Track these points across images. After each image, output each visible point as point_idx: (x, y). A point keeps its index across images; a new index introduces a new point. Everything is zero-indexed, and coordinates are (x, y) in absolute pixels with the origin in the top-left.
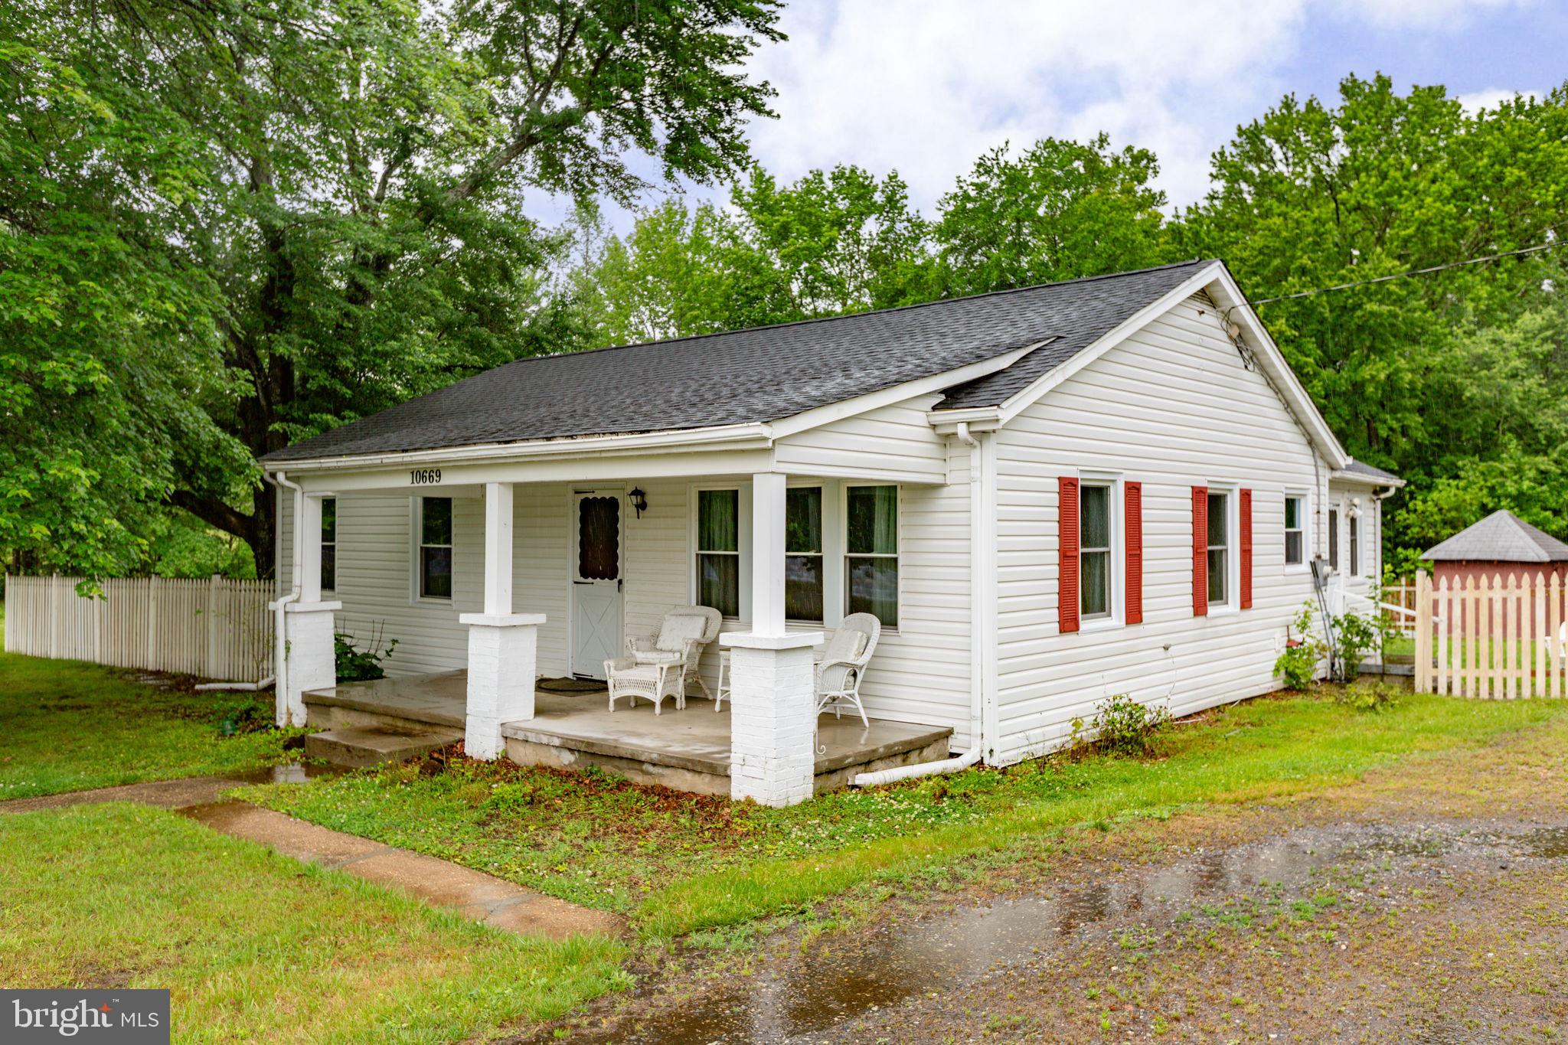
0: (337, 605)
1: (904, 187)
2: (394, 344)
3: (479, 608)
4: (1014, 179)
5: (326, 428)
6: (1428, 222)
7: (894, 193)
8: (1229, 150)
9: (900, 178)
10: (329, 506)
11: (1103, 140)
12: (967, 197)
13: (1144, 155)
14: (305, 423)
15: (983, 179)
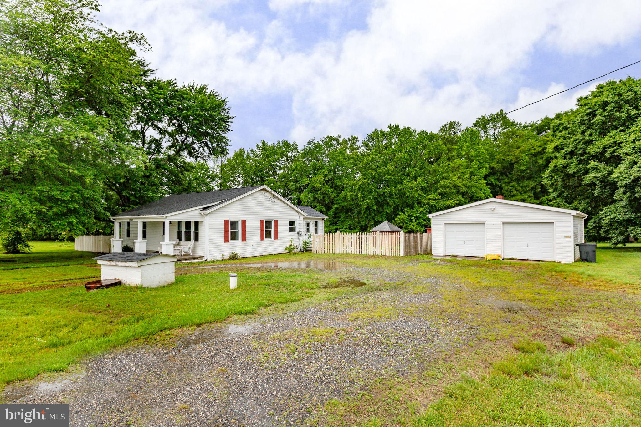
0: (122, 239)
1: (297, 145)
2: (146, 193)
3: (137, 239)
4: (317, 146)
5: (133, 208)
6: (401, 158)
7: (295, 147)
8: (366, 139)
9: (296, 143)
10: (120, 223)
11: (339, 136)
12: (307, 149)
13: (355, 137)
14: (129, 207)
15: (309, 146)
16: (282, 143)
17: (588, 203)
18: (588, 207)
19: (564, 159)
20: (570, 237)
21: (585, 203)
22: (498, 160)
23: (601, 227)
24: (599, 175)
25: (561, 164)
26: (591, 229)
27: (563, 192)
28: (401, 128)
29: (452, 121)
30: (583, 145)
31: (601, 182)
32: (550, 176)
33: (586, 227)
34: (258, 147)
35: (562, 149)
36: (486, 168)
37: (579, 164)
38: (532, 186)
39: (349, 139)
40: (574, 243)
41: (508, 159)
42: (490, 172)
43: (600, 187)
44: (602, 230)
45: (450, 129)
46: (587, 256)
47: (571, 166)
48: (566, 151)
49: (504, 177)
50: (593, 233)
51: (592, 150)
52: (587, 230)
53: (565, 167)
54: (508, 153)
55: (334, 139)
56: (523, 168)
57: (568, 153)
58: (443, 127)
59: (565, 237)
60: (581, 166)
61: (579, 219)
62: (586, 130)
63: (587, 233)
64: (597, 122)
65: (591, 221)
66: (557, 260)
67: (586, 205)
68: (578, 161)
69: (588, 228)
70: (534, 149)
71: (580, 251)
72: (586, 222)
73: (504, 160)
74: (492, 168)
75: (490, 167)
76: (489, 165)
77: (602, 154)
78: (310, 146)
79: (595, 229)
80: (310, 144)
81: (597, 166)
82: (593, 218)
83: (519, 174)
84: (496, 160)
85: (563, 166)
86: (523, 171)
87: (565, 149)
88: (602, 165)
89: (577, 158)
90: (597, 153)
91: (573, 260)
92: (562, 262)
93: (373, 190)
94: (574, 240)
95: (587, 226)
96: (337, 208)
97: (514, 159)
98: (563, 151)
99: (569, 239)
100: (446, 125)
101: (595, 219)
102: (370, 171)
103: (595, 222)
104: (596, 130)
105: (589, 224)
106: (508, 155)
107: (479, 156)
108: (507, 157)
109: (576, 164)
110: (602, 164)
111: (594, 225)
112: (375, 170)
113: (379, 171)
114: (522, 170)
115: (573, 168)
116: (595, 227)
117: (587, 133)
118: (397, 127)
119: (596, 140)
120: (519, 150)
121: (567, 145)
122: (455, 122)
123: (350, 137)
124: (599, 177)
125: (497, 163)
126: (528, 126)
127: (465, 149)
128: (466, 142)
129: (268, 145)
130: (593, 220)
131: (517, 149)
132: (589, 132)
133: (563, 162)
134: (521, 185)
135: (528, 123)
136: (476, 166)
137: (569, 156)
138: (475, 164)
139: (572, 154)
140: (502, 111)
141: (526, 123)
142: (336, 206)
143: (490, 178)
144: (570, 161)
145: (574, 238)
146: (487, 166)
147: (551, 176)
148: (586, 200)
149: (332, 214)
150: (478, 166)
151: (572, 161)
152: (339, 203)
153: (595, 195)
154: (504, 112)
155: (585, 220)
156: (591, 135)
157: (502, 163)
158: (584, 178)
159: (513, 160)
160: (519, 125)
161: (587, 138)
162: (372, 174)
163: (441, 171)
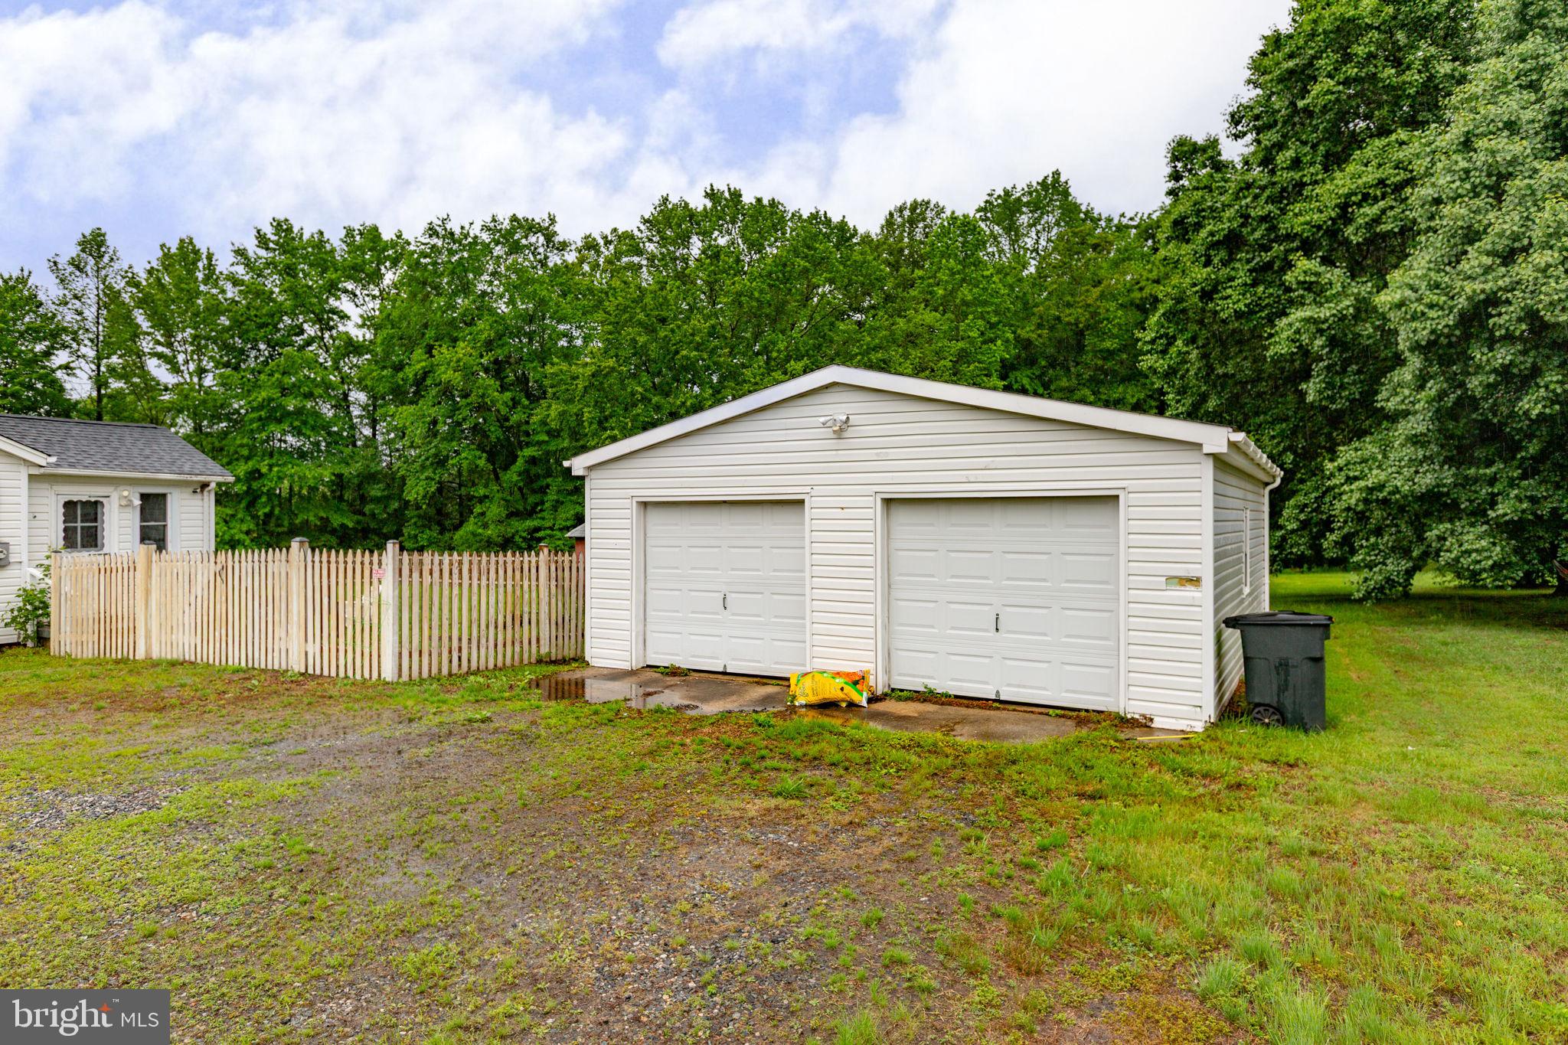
16: (361, 234)
17: (1282, 435)
18: (1285, 450)
19: (1206, 265)
20: (1195, 581)
21: (1273, 437)
22: (1041, 318)
23: (1327, 525)
24: (1324, 312)
25: (1195, 285)
26: (1293, 531)
27: (1204, 398)
28: (748, 199)
29: (919, 200)
30: (1270, 207)
31: (1333, 342)
32: (1161, 337)
33: (1274, 526)
34: (262, 240)
35: (1198, 226)
36: (1007, 341)
37: (1255, 284)
38: (1135, 400)
39: (605, 238)
40: (1217, 611)
41: (1069, 316)
42: (1018, 357)
43: (1328, 368)
44: (1333, 537)
45: (912, 222)
46: (1282, 689)
47: (1229, 291)
48: (1212, 234)
49: (1059, 371)
50: (1300, 546)
51: (1301, 219)
52: (1279, 533)
53: (1207, 295)
54: (1069, 298)
55: (531, 227)
56: (1108, 344)
57: (1218, 242)
58: (891, 214)
59: (1170, 579)
60: (1261, 289)
61: (1250, 487)
62: (1280, 146)
63: (1278, 546)
64: (1321, 102)
65: (1292, 502)
66: (1134, 709)
67: (1279, 444)
68: (1250, 271)
69: (1281, 527)
70: (1141, 289)
71: (1247, 659)
72: (1278, 500)
73: (1058, 318)
74: (1027, 344)
75: (1017, 338)
76: (1014, 332)
77: (1333, 233)
78: (435, 241)
79: (1305, 533)
80: (436, 234)
81: (1318, 274)
82: (1297, 491)
83: (1100, 362)
84: (1035, 320)
85: (1203, 289)
86: (1109, 354)
87: (1209, 228)
88: (1335, 276)
89: (1248, 261)
90: (1319, 227)
91: (1210, 711)
92: (1158, 723)
93: (639, 397)
94: (1217, 598)
95: (1281, 521)
96: (532, 461)
97: (1084, 317)
98: (1203, 233)
99: (1189, 593)
100: (901, 210)
101: (1306, 495)
102: (630, 331)
103: (1306, 506)
104: (1314, 147)
105: (1286, 513)
106: (1069, 305)
107: (985, 303)
108: (1067, 311)
109: (1245, 284)
110: (1337, 271)
111: (1302, 517)
112: (650, 330)
113: (662, 334)
114: (1108, 350)
115: (1235, 298)
116: (1305, 525)
117: (1283, 158)
118: (736, 195)
119: (1316, 182)
120: (1100, 289)
121: (1215, 213)
122: (928, 202)
123: (608, 232)
124: (1326, 320)
125: (1040, 326)
126: (1127, 227)
127: (945, 278)
128: (949, 256)
129: (306, 237)
130: (1300, 499)
131: (1094, 287)
132: (1290, 154)
133: (1200, 273)
134: (1104, 397)
135: (1129, 215)
136: (974, 334)
137: (1223, 254)
138: (972, 327)
139: (1232, 242)
140: (1057, 174)
141: (1123, 215)
142: (528, 452)
143: (1018, 374)
144: (1225, 272)
145: (1217, 584)
146: (1011, 336)
147: (1166, 335)
148: (1278, 427)
149: (515, 478)
150: (982, 334)
151: (1233, 273)
152: (540, 443)
153: (1310, 398)
154: (1063, 179)
155: (1271, 492)
156: (1296, 163)
157: (1052, 328)
158: (1271, 336)
159: (1083, 319)
160: (1103, 223)
161: (1284, 177)
162: (634, 341)
163: (868, 344)
